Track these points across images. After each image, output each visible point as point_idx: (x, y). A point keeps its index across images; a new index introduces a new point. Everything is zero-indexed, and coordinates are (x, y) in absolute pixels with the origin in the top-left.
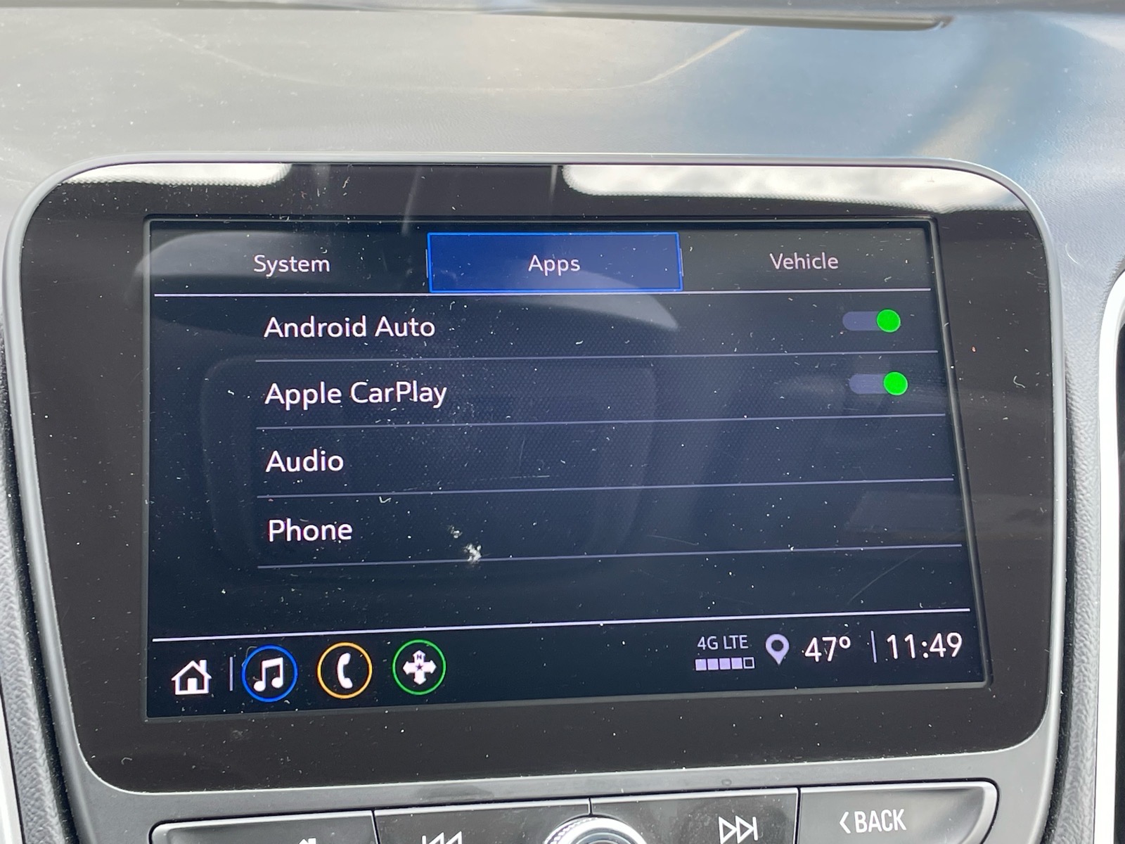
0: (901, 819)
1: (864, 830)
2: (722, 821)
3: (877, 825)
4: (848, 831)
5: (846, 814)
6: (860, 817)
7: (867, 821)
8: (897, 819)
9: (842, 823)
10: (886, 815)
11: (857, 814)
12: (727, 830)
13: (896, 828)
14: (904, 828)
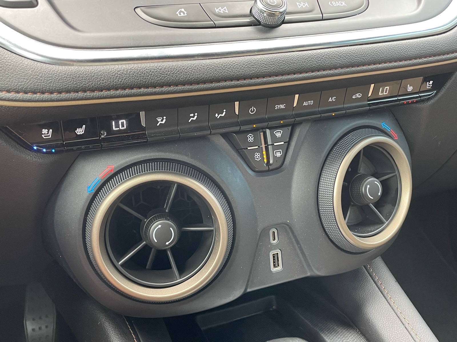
0: (345, 3)
1: (336, 5)
2: (297, 3)
3: (339, 4)
4: (332, 6)
5: (330, 2)
6: (334, 3)
7: (336, 3)
8: (344, 3)
9: (329, 4)
10: (340, 3)
11: (333, 2)
12: (300, 5)
13: (344, 5)
14: (346, 5)
